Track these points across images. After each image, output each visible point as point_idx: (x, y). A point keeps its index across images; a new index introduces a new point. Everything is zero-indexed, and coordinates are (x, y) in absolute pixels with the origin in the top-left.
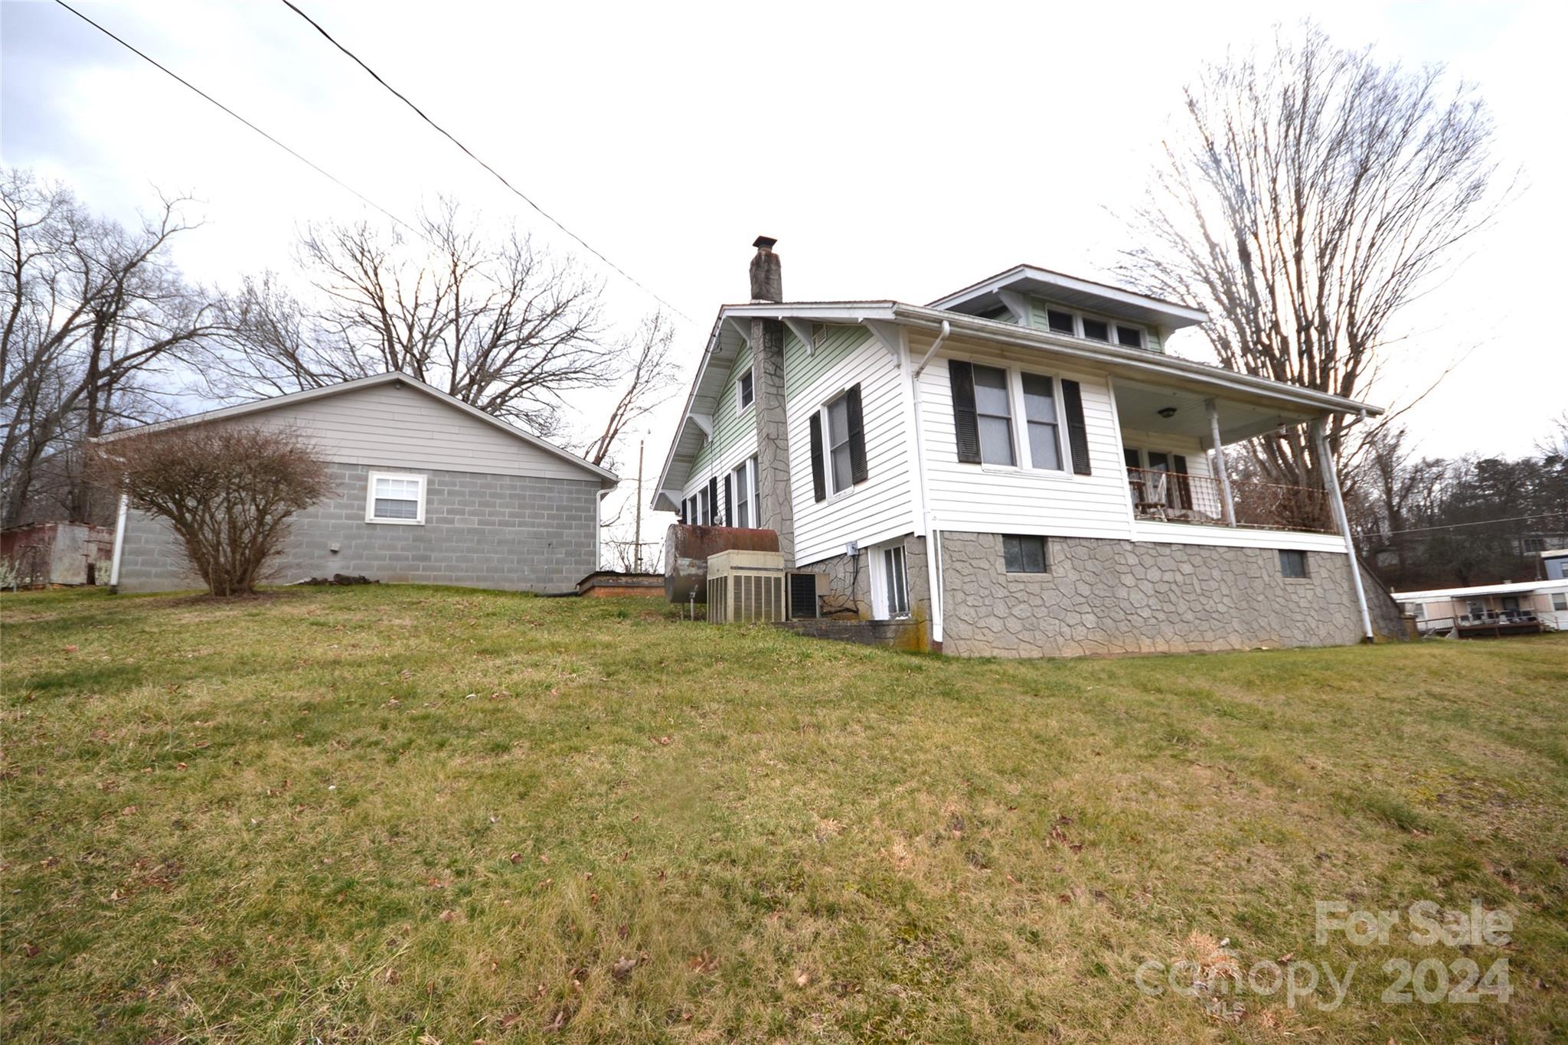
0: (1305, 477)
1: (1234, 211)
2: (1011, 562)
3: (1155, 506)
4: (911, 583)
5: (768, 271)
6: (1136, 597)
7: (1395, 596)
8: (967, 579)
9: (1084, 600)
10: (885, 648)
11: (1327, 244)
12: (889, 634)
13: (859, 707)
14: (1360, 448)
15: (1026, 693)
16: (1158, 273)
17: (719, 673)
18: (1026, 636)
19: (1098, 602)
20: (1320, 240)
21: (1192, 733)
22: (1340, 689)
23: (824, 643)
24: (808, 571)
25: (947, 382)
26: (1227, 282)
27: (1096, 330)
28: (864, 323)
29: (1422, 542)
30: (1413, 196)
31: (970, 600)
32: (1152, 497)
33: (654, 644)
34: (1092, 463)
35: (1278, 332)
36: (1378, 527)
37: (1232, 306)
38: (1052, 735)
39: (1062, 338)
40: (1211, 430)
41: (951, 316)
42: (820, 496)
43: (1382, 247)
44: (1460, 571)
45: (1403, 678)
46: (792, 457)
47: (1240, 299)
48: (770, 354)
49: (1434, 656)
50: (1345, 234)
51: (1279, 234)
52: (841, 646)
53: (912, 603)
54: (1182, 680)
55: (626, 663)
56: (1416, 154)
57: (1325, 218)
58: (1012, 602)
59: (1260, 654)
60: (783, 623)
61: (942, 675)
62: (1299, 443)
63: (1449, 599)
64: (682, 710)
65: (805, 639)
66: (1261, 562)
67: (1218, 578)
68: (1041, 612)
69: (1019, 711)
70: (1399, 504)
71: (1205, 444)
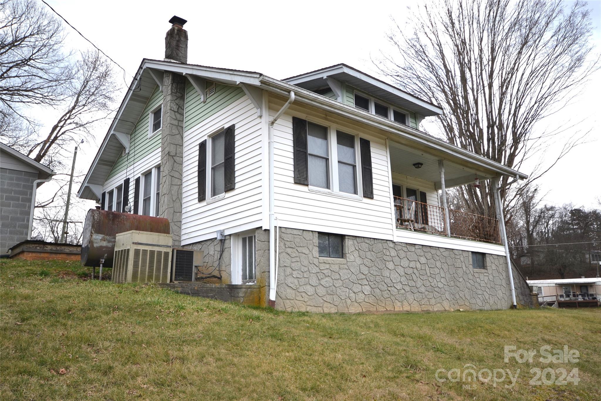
0: (487, 211)
1: (460, 54)
2: (322, 250)
3: (408, 221)
4: (258, 260)
5: (179, 41)
6: (394, 276)
7: (528, 282)
8: (294, 260)
9: (364, 277)
10: (237, 304)
11: (505, 80)
12: (241, 295)
13: (214, 344)
14: (515, 197)
15: (324, 336)
16: (418, 83)
17: (115, 319)
18: (328, 298)
19: (372, 279)
20: (502, 77)
21: (419, 362)
22: (499, 336)
23: (195, 299)
24: (189, 249)
25: (291, 131)
26: (454, 94)
27: (382, 111)
28: (240, 86)
29: (543, 252)
30: (548, 60)
31: (295, 274)
32: (407, 216)
33: (66, 297)
34: (375, 192)
35: (478, 126)
36: (522, 242)
37: (456, 108)
38: (338, 364)
39: (362, 112)
40: (441, 178)
41: (296, 89)
42: (202, 197)
43: (532, 86)
44: (560, 270)
45: (530, 330)
46: (184, 170)
47: (460, 104)
48: (176, 98)
49: (546, 318)
50: (514, 76)
51: (482, 70)
52: (207, 301)
53: (258, 274)
54: (416, 329)
55: (40, 311)
56: (552, 37)
57: (505, 66)
58: (321, 276)
59: (459, 313)
60: (167, 285)
61: (272, 323)
62: (486, 191)
63: (554, 285)
64: (80, 347)
65: (182, 296)
66: (462, 259)
67: (439, 267)
68: (338, 283)
69: (319, 348)
70: (533, 230)
71: (437, 186)
